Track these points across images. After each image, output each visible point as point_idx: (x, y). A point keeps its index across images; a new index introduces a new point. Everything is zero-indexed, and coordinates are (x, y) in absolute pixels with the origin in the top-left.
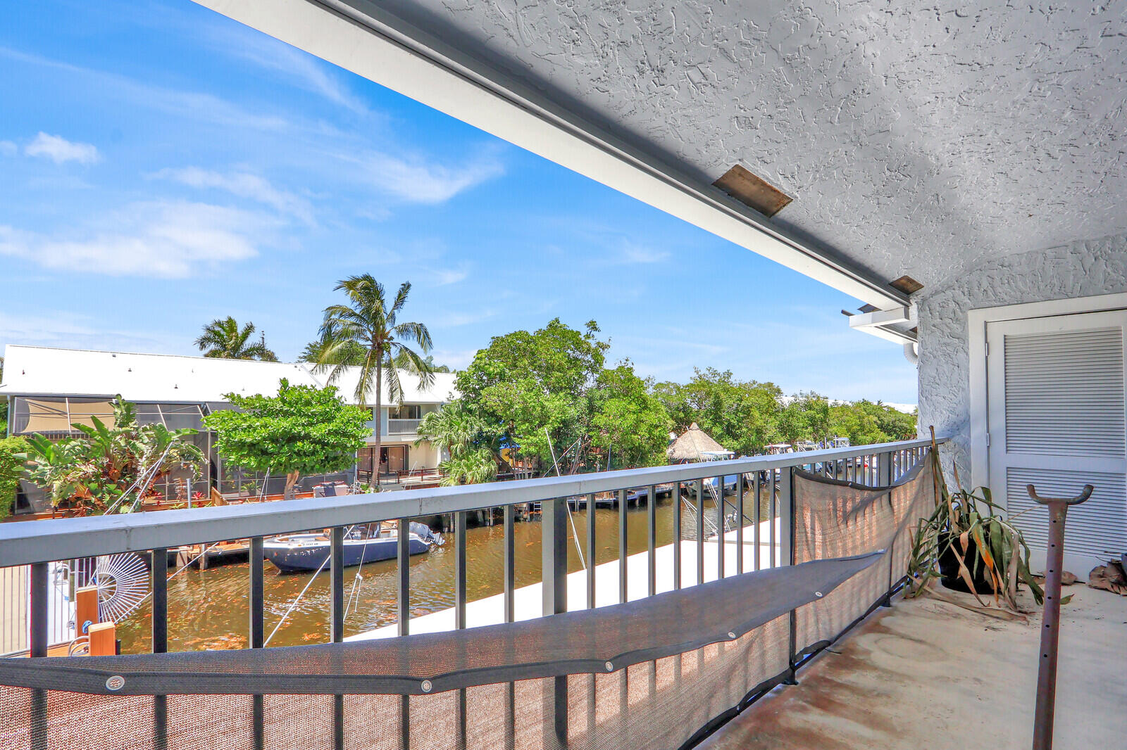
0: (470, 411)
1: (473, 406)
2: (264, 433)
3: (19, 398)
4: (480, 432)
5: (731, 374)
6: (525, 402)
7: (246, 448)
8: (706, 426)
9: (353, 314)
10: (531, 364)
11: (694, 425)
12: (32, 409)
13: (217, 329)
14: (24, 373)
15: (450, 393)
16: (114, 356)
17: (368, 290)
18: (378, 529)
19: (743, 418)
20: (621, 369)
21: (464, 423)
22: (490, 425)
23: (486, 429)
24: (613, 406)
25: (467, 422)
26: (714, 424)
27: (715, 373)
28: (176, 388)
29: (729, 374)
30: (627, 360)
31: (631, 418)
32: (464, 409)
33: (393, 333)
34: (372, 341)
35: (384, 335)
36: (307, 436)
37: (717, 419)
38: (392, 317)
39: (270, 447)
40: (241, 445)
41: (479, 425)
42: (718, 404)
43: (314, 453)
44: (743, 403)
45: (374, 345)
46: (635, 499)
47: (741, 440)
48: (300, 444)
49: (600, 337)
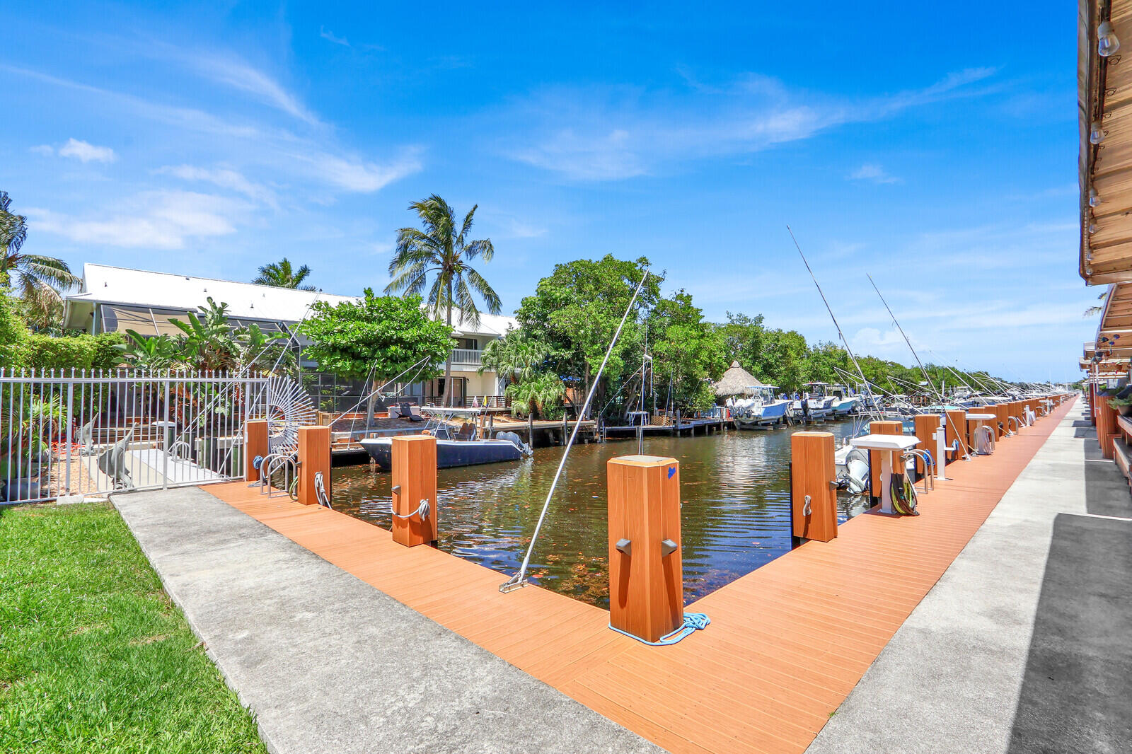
0: (535, 337)
1: (539, 332)
2: (359, 334)
3: (105, 306)
4: (548, 357)
5: (763, 318)
6: (597, 323)
7: (338, 352)
8: (745, 365)
9: (424, 237)
10: (597, 289)
11: (735, 363)
12: (118, 315)
13: (272, 271)
14: (106, 286)
15: (510, 323)
16: (188, 279)
17: (438, 212)
18: (475, 433)
19: (780, 358)
20: (680, 297)
21: (530, 348)
22: (556, 349)
23: (553, 353)
24: (675, 331)
25: (533, 347)
26: (753, 364)
27: (746, 320)
28: (252, 307)
29: (760, 319)
30: (682, 291)
31: (694, 343)
32: (528, 336)
33: (463, 257)
34: (443, 265)
35: (455, 258)
36: (400, 341)
37: (756, 359)
38: (461, 240)
39: (364, 350)
40: (334, 349)
41: (547, 349)
42: (756, 344)
43: (405, 359)
44: (780, 343)
45: (445, 268)
46: (690, 429)
47: (779, 378)
48: (393, 348)
49: (654, 270)
